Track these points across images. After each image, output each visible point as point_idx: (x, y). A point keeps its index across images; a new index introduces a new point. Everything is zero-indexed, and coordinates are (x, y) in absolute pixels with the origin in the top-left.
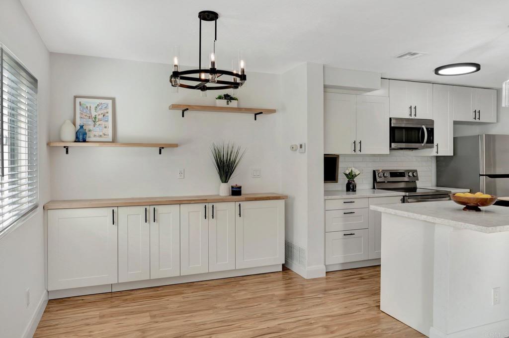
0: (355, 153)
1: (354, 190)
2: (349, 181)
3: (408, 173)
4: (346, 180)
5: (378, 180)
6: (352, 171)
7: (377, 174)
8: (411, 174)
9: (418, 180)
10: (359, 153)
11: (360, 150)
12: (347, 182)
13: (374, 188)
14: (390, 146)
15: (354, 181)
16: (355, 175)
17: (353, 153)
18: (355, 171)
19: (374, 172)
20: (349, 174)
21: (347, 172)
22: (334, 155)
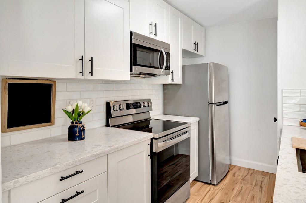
0: (83, 77)
1: (81, 138)
2: (72, 123)
3: (144, 103)
4: (68, 122)
5: (114, 114)
6: (77, 106)
7: (111, 106)
8: (146, 104)
9: (152, 110)
10: (89, 77)
11: (91, 73)
12: (70, 124)
13: (108, 125)
14: (131, 70)
15: (81, 123)
16: (83, 112)
17: (80, 76)
18: (83, 107)
19: (108, 104)
20: (73, 111)
21: (70, 109)
22: (48, 79)
